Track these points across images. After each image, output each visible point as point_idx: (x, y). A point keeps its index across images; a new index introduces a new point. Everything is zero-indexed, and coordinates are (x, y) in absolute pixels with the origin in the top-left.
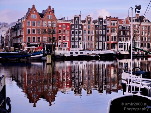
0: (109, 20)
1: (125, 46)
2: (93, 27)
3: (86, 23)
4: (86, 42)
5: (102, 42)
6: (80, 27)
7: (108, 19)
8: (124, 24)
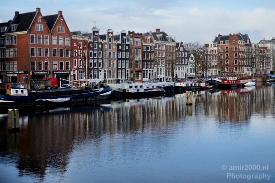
0: (132, 37)
1: (150, 74)
2: (115, 47)
3: (106, 41)
4: (107, 70)
5: (125, 69)
6: (100, 46)
7: (131, 35)
8: (148, 44)
